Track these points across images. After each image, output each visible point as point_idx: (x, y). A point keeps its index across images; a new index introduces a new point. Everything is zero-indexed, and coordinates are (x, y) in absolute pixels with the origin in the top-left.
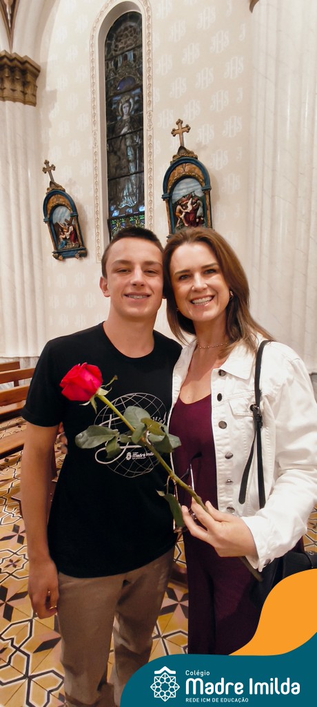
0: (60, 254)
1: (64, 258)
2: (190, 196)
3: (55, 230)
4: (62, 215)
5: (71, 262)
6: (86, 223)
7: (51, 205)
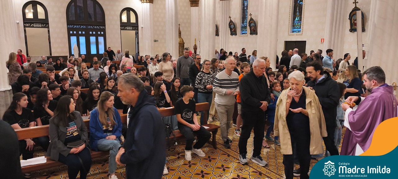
0: (232, 34)
1: (232, 35)
2: (253, 26)
3: (231, 29)
4: (232, 26)
5: (234, 36)
6: (237, 28)
7: (230, 24)
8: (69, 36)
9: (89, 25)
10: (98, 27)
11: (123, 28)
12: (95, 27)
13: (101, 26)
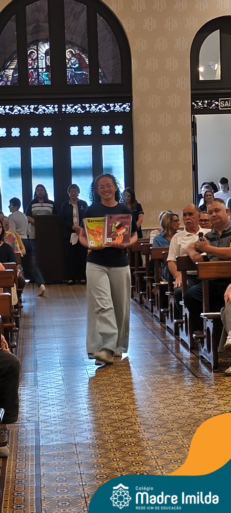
9: (67, 101)
10: (102, 108)
11: (203, 103)
12: (90, 107)
13: (115, 102)
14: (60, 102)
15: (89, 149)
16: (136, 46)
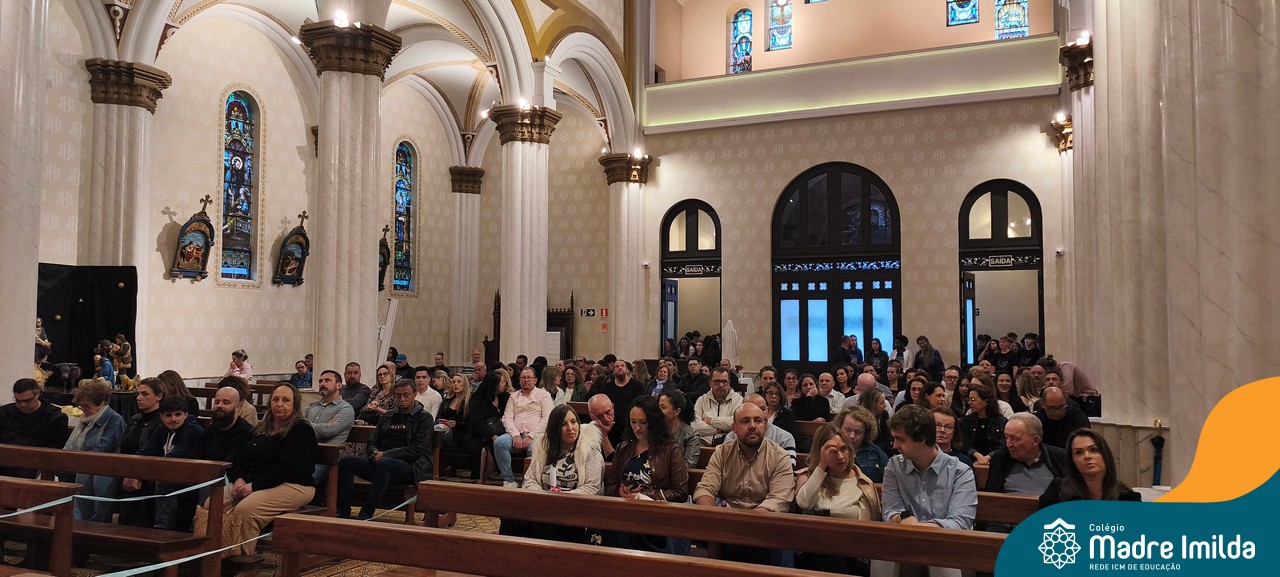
8: (778, 297)
9: (841, 260)
10: (873, 265)
11: (973, 261)
12: (862, 265)
13: (885, 259)
14: (835, 260)
15: (860, 302)
16: (905, 210)
